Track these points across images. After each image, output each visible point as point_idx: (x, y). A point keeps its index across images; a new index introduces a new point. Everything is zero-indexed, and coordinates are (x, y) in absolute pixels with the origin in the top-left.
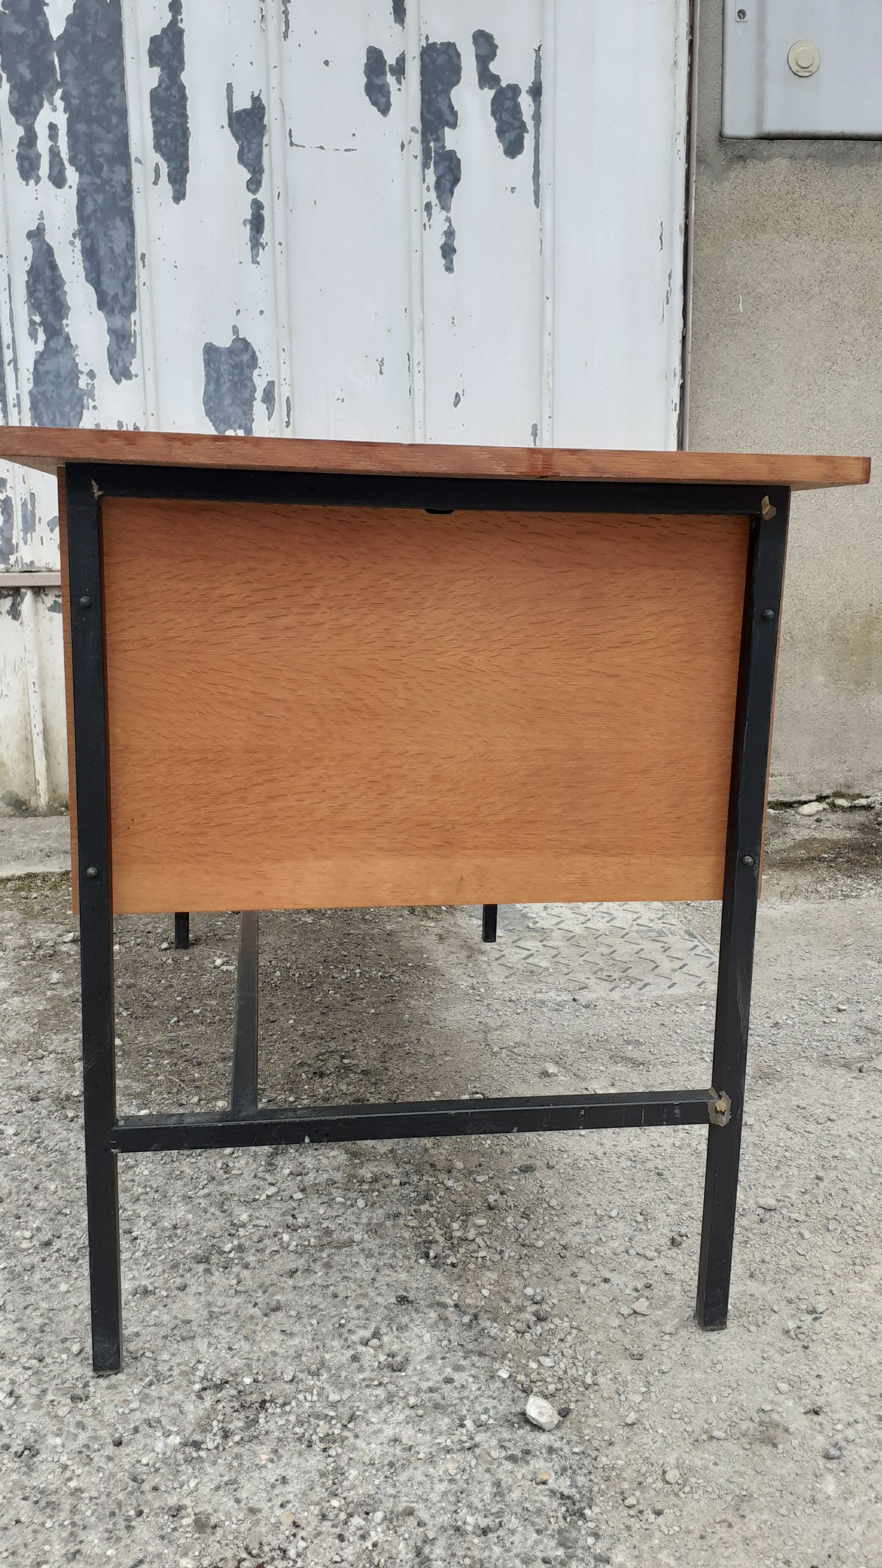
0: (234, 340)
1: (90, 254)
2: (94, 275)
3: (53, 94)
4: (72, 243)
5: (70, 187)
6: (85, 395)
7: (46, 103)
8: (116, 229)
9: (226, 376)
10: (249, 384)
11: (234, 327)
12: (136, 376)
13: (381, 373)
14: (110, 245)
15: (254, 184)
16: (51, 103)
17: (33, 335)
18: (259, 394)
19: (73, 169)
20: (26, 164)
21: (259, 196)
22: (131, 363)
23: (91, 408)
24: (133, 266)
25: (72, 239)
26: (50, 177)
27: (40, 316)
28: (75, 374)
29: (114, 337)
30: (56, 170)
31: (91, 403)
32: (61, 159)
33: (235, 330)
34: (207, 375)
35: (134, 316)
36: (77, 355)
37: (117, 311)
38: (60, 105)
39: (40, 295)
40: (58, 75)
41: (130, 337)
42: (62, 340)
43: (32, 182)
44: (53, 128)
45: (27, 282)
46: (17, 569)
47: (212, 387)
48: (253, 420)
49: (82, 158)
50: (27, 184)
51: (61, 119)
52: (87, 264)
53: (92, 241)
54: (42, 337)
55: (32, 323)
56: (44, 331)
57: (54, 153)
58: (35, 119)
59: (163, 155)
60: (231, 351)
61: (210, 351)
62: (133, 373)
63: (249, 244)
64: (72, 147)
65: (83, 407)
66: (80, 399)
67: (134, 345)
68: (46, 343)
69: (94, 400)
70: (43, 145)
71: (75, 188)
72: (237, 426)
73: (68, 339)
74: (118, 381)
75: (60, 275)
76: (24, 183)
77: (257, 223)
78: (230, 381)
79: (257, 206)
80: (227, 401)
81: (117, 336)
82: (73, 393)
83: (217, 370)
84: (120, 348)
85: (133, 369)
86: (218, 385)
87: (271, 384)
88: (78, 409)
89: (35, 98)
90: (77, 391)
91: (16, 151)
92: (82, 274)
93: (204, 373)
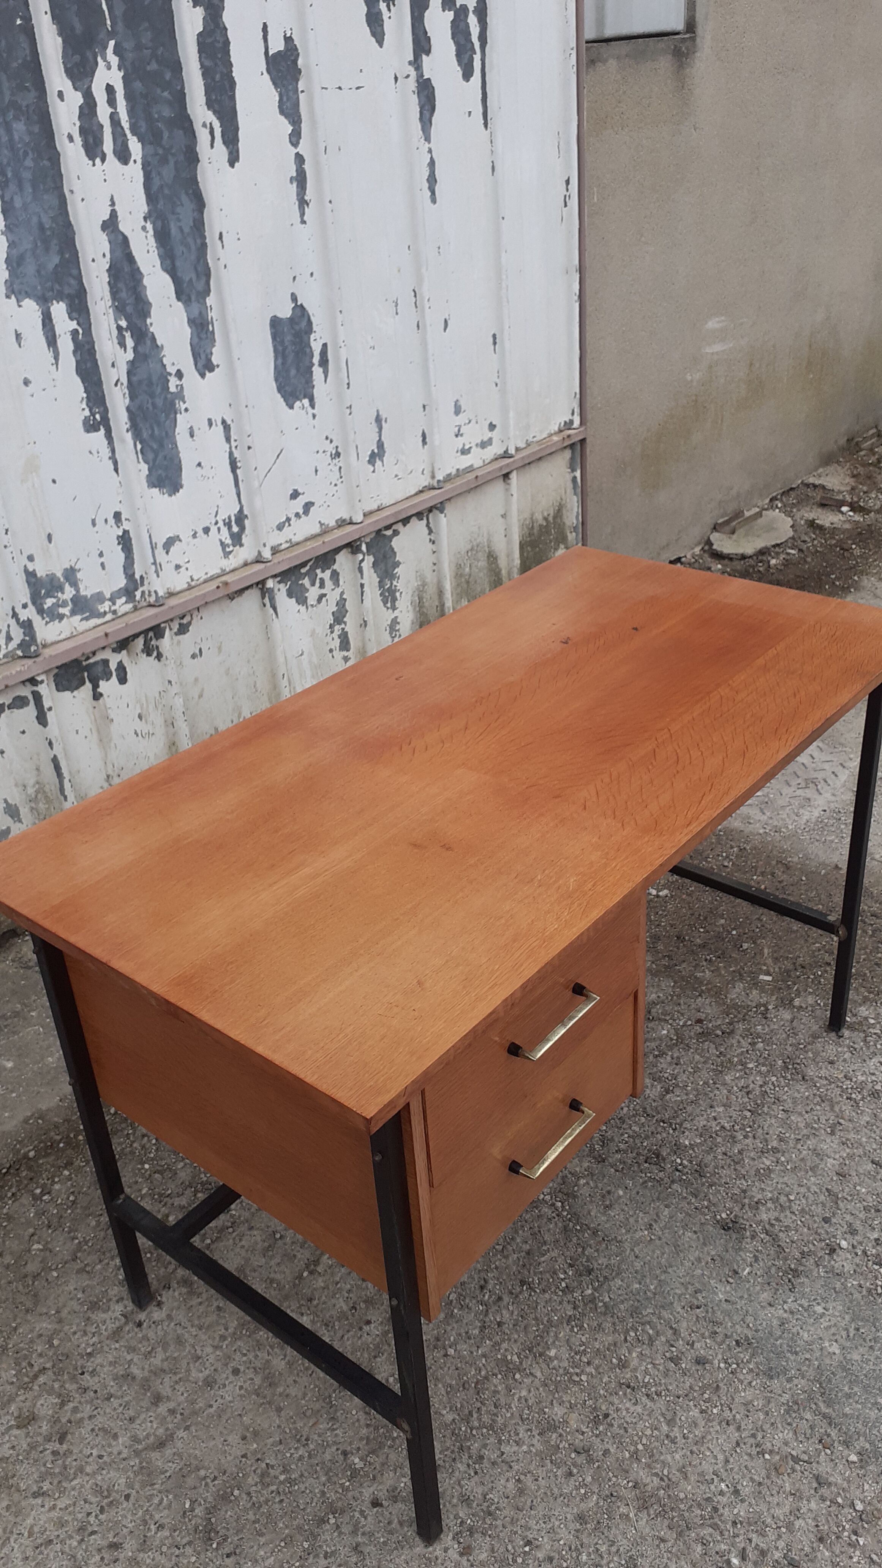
0: (293, 309)
1: (162, 237)
2: (168, 262)
3: (106, 48)
4: (144, 228)
5: (135, 161)
6: (176, 398)
7: (99, 59)
8: (182, 205)
9: (290, 347)
10: (308, 350)
11: (293, 294)
12: (218, 366)
13: (397, 313)
14: (179, 224)
15: (295, 138)
16: (105, 60)
17: (122, 344)
18: (316, 360)
19: (135, 139)
20: (91, 140)
21: (300, 149)
22: (212, 354)
23: (183, 412)
24: (204, 246)
25: (143, 223)
26: (115, 152)
27: (126, 320)
28: (164, 378)
29: (194, 328)
30: (119, 142)
31: (183, 407)
32: (122, 128)
33: (294, 298)
34: (276, 351)
35: (209, 301)
36: (164, 356)
37: (193, 298)
38: (114, 60)
39: (123, 295)
40: (108, 22)
41: (208, 324)
42: (148, 342)
43: (98, 161)
44: (110, 89)
45: (109, 283)
46: (145, 604)
47: (280, 361)
48: (313, 386)
49: (143, 126)
50: (94, 165)
51: (116, 77)
52: (161, 250)
53: (163, 222)
54: (130, 343)
55: (119, 328)
56: (132, 337)
57: (114, 120)
58: (92, 81)
59: (215, 112)
60: (291, 320)
61: (275, 322)
62: (215, 363)
63: (297, 203)
64: (131, 112)
65: (176, 413)
66: (173, 404)
67: (213, 332)
68: (135, 349)
69: (185, 402)
70: (103, 112)
71: (139, 161)
72: (302, 396)
73: (154, 339)
74: (203, 376)
75: (138, 268)
76: (91, 162)
77: (300, 179)
78: (293, 351)
79: (300, 159)
80: (293, 372)
81: (196, 325)
82: (166, 398)
83: (282, 342)
84: (200, 339)
85: (215, 360)
86: (284, 357)
87: (325, 345)
88: (172, 416)
89: (89, 55)
90: (169, 396)
91: (78, 124)
92: (158, 263)
93: (272, 349)
